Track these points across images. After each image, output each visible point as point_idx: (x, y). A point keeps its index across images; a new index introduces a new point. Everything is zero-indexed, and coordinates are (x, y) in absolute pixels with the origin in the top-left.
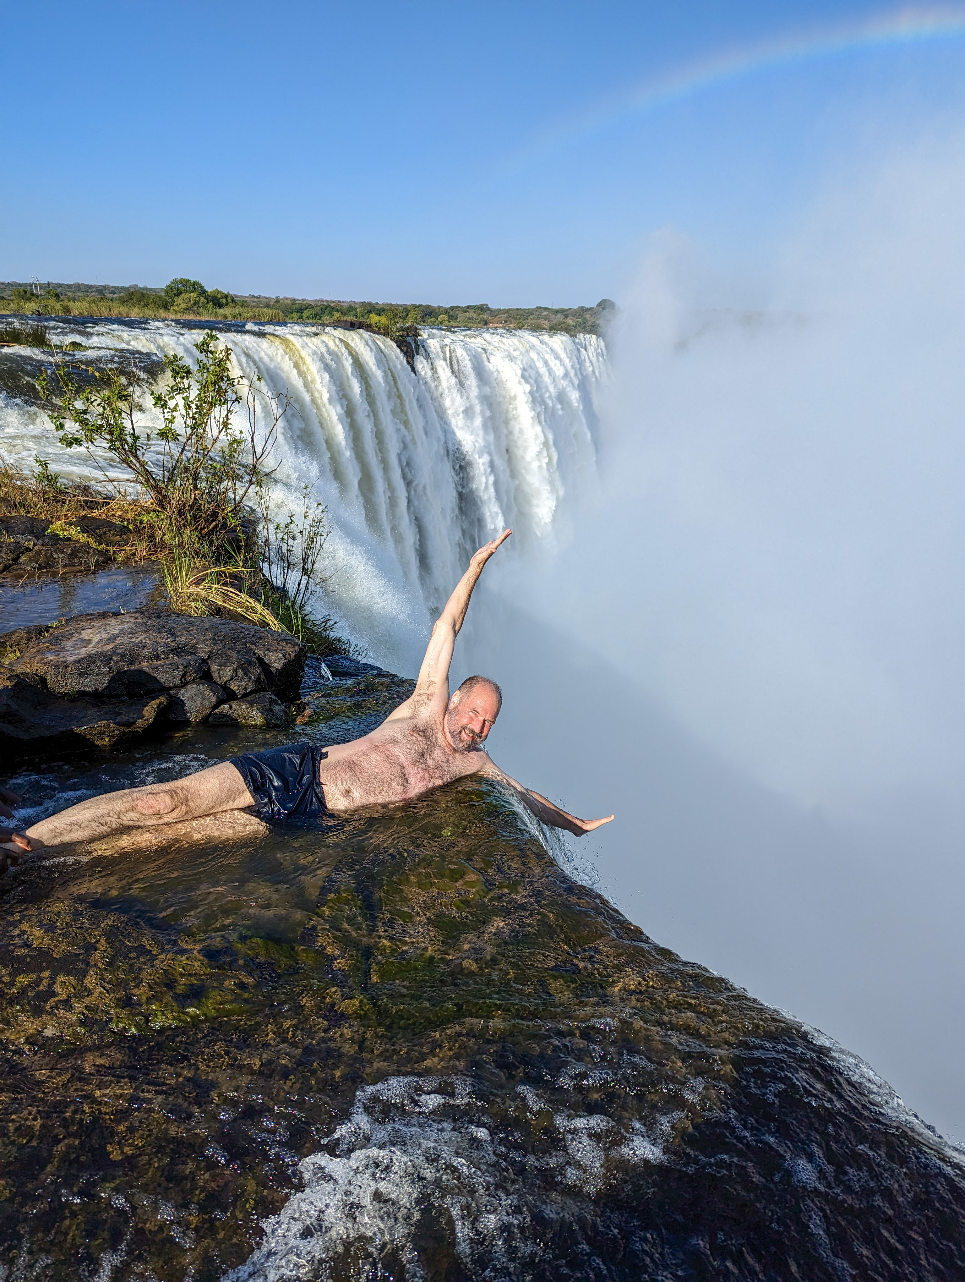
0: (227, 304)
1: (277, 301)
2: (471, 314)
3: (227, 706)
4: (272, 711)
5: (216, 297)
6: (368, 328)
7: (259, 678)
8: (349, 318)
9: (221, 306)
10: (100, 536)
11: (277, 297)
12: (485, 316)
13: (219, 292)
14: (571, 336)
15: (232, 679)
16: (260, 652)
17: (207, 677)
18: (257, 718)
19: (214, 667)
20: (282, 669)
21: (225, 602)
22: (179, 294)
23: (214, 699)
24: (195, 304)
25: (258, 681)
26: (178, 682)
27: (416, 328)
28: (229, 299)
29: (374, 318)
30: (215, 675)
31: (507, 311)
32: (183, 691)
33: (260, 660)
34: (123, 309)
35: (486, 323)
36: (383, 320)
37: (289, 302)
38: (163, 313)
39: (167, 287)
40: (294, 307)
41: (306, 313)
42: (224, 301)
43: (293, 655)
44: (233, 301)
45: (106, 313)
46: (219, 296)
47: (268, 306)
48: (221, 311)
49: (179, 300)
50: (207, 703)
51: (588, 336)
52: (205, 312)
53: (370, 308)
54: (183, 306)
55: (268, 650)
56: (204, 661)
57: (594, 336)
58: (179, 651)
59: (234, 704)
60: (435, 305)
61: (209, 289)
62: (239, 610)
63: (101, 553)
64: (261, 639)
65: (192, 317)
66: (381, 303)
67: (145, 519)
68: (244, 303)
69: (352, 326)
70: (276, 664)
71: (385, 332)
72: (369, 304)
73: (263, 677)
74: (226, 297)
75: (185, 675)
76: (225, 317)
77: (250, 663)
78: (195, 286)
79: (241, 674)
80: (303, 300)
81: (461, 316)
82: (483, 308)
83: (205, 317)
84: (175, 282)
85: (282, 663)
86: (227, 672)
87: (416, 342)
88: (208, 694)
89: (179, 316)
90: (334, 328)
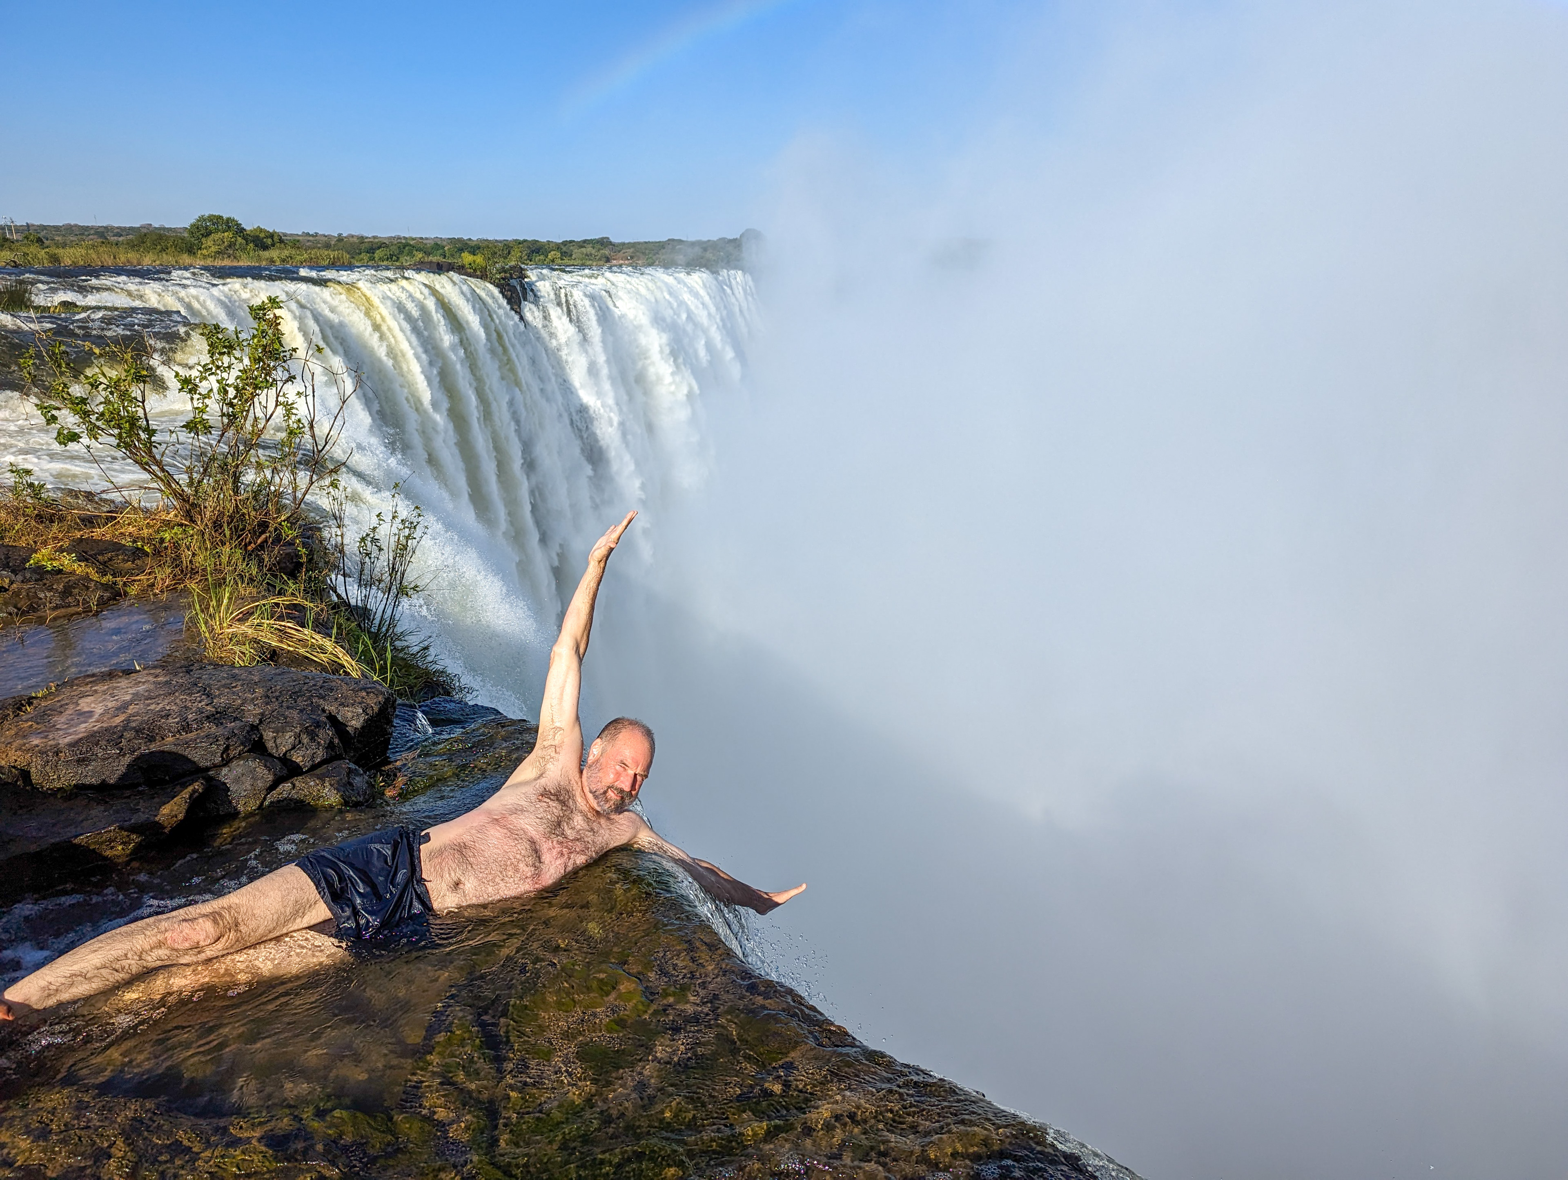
0: (273, 245)
1: (340, 239)
2: (589, 249)
3: (288, 785)
4: (351, 784)
5: (258, 237)
6: (461, 269)
7: (331, 742)
8: (435, 259)
9: (265, 248)
10: (104, 563)
11: (340, 235)
12: (606, 252)
13: (261, 230)
14: (713, 273)
15: (294, 748)
16: (331, 708)
17: (258, 748)
18: (330, 796)
19: (268, 735)
20: (363, 727)
21: (281, 642)
22: (208, 234)
23: (271, 778)
24: (230, 246)
25: (330, 746)
26: (218, 760)
27: (522, 269)
28: (276, 239)
29: (467, 258)
30: (270, 745)
31: (633, 245)
32: (225, 771)
33: (332, 719)
34: (132, 256)
35: (608, 260)
36: (479, 259)
37: (355, 240)
38: (186, 259)
39: (192, 226)
40: (363, 247)
41: (378, 254)
42: (269, 241)
43: (376, 709)
44: (281, 241)
45: (109, 262)
46: (262, 235)
47: (327, 246)
48: (266, 254)
49: (208, 242)
50: (260, 784)
51: (732, 272)
52: (244, 256)
53: (462, 246)
54: (213, 249)
55: (342, 704)
56: (254, 728)
57: (740, 272)
58: (217, 717)
59: (299, 781)
60: (543, 239)
61: (248, 226)
62: (302, 651)
63: (106, 587)
64: (332, 690)
65: (227, 263)
66: (474, 239)
67: (167, 536)
68: (296, 243)
69: (439, 269)
70: (354, 722)
71: (482, 274)
72: (460, 240)
73: (336, 741)
74: (271, 236)
75: (227, 748)
76: (272, 261)
77: (318, 725)
78: (230, 225)
79: (305, 739)
80: (374, 237)
81: (577, 252)
82: (603, 243)
83: (244, 262)
84: (202, 219)
85: (362, 719)
86: (287, 740)
87: (522, 286)
88: (261, 771)
89: (209, 262)
90: (418, 270)
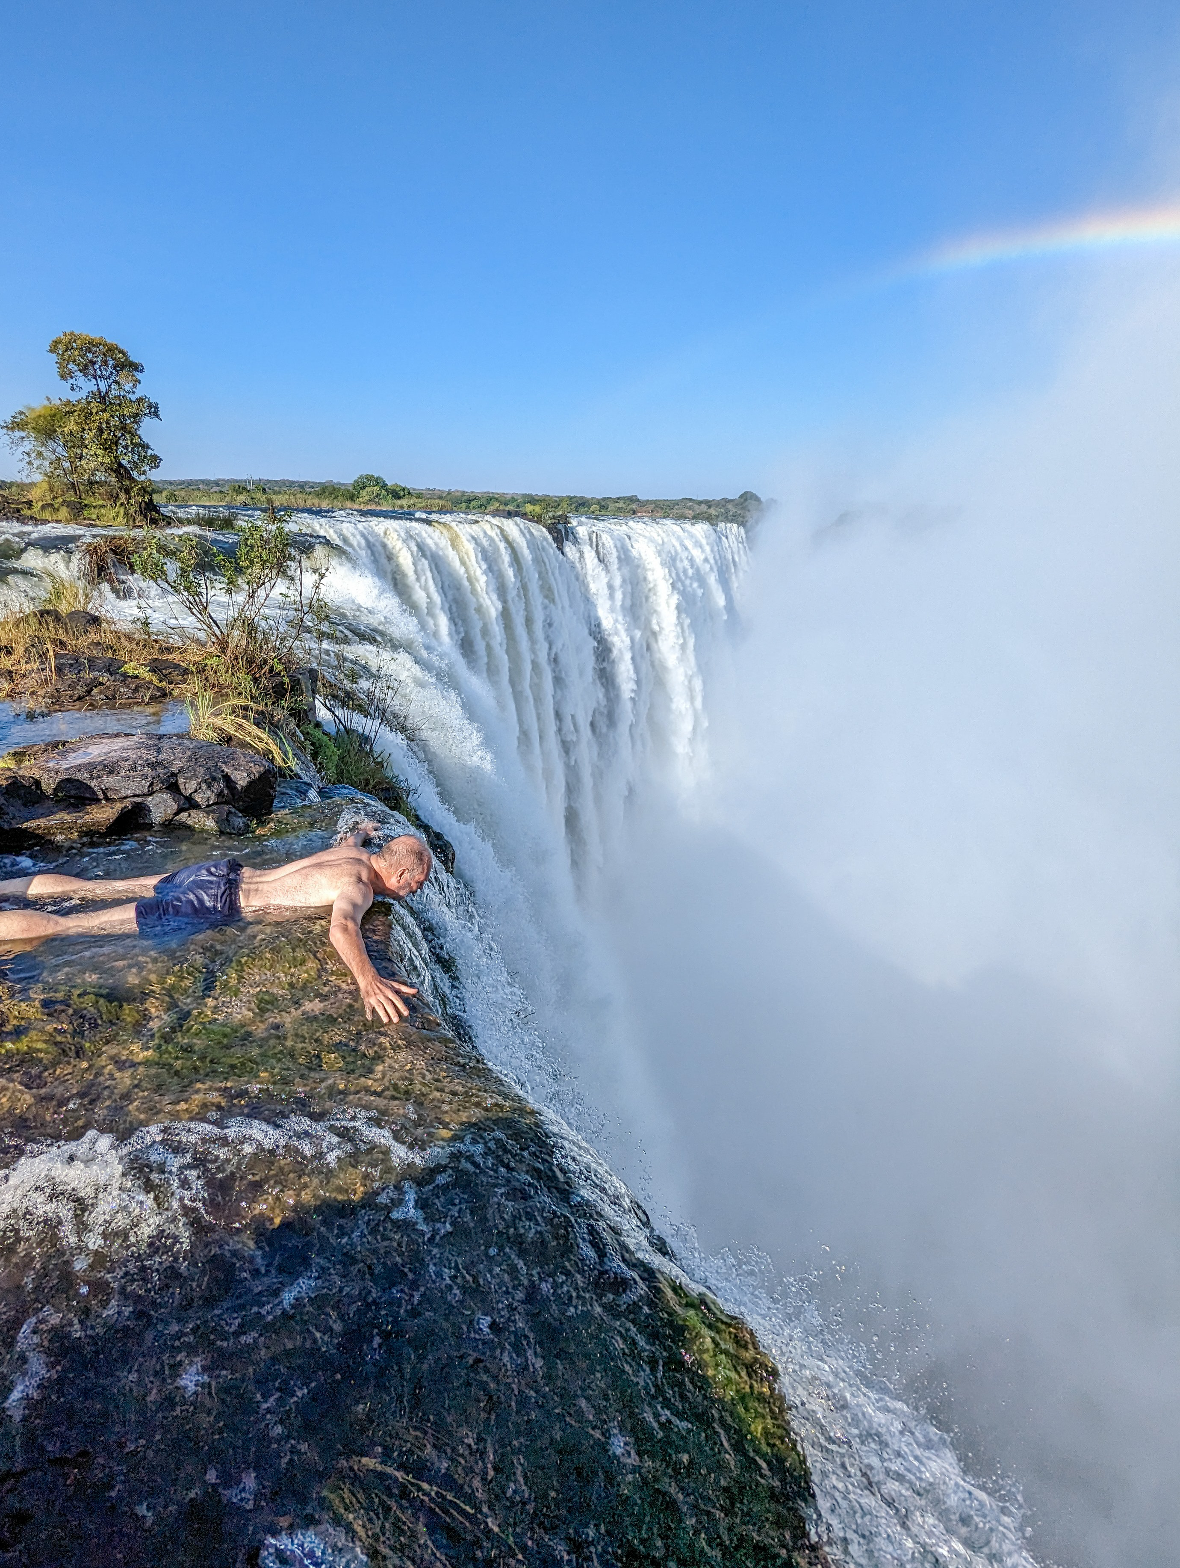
0: (404, 496)
1: (450, 493)
2: (621, 504)
3: (186, 814)
4: (229, 821)
5: (395, 490)
6: (524, 516)
7: (222, 791)
8: (510, 508)
9: (399, 498)
11: (450, 490)
12: (634, 506)
13: (398, 486)
14: (712, 525)
15: (196, 791)
16: (228, 770)
18: (211, 826)
20: (246, 786)
21: (236, 732)
22: (364, 488)
23: (176, 807)
24: (377, 496)
25: (220, 794)
27: (568, 517)
28: (406, 492)
29: (529, 508)
31: (654, 502)
32: (150, 798)
34: (316, 501)
35: (634, 513)
36: (537, 509)
37: (460, 494)
38: (349, 504)
39: (355, 481)
40: (464, 499)
41: (473, 503)
42: (402, 493)
43: (257, 775)
44: (409, 493)
45: (301, 504)
46: (398, 489)
47: (440, 498)
48: (398, 502)
49: (364, 493)
50: (169, 811)
52: (385, 503)
53: (532, 500)
54: (367, 498)
55: (236, 769)
56: (174, 775)
57: (735, 525)
58: (153, 766)
59: (193, 813)
60: (589, 496)
61: (390, 483)
62: (248, 739)
63: (159, 689)
64: (232, 759)
65: (373, 507)
67: (209, 662)
68: (419, 496)
69: (509, 515)
70: (241, 782)
71: (537, 519)
72: (530, 495)
73: (226, 792)
74: (404, 490)
76: (402, 507)
77: (214, 779)
78: (378, 481)
79: (204, 786)
80: (474, 492)
81: (612, 506)
82: (632, 499)
83: (385, 507)
84: (361, 477)
85: (246, 781)
87: (566, 529)
88: (171, 802)
89: (362, 507)
90: (494, 516)
